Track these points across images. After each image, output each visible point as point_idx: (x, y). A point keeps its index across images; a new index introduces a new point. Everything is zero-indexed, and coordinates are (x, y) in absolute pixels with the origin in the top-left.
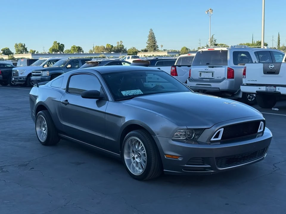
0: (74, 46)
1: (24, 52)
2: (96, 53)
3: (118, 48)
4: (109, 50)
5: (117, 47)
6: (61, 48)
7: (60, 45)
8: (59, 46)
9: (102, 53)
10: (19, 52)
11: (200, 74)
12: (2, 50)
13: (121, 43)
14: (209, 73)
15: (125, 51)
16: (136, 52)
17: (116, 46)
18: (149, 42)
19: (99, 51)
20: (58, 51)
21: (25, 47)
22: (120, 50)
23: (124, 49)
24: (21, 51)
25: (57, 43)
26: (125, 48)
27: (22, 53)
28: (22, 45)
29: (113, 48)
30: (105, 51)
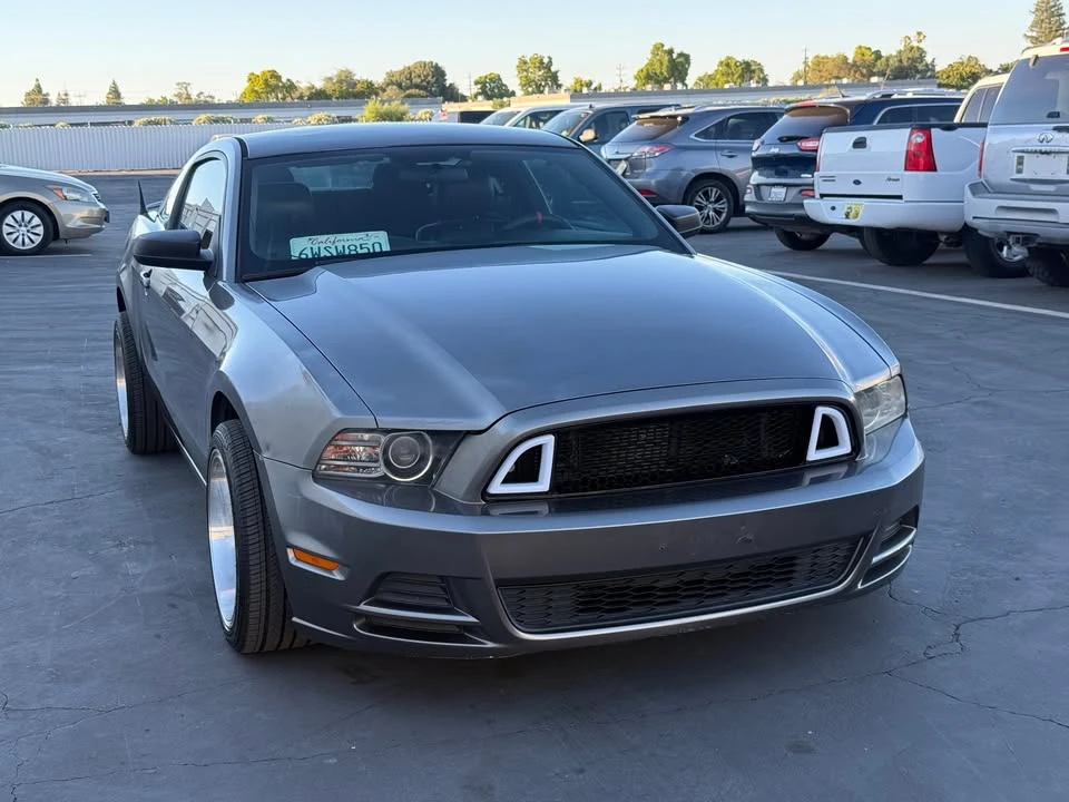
0: (729, 58)
1: (547, 89)
2: (809, 83)
3: (901, 61)
4: (864, 71)
5: (896, 56)
6: (677, 67)
7: (675, 56)
8: (672, 61)
9: (833, 82)
10: (530, 89)
11: (1020, 161)
12: (476, 83)
13: (920, 41)
14: (1058, 157)
15: (929, 74)
16: (974, 73)
17: (894, 53)
18: (1034, 34)
19: (821, 77)
20: (666, 80)
21: (553, 69)
22: (910, 68)
23: (927, 65)
24: (536, 84)
25: (665, 52)
26: (928, 59)
27: (542, 92)
28: (541, 62)
29: (879, 62)
30: (848, 76)
